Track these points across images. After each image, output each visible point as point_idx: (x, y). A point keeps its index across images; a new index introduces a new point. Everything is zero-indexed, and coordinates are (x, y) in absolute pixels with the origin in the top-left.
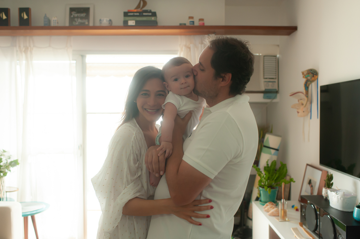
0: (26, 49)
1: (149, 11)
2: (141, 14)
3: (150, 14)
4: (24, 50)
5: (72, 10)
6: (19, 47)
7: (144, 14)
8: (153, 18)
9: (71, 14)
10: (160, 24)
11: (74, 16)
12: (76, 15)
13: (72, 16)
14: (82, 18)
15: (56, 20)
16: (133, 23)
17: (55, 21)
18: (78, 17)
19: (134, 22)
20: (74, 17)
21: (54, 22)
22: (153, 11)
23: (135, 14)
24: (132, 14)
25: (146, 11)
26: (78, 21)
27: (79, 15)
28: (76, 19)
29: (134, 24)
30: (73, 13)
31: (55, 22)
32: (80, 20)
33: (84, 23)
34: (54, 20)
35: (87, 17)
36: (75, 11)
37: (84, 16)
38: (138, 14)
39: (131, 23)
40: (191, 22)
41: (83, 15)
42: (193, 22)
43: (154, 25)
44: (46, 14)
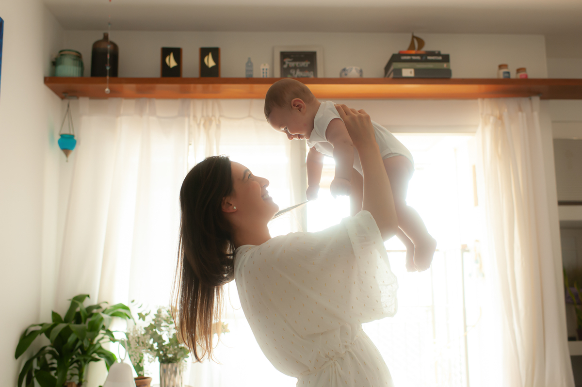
0: (208, 121)
1: (437, 53)
2: (424, 58)
3: (440, 58)
4: (202, 122)
5: (284, 55)
6: (195, 117)
7: (429, 58)
8: (445, 65)
9: (282, 63)
10: (454, 76)
11: (288, 65)
12: (292, 64)
13: (285, 66)
14: (302, 69)
15: (266, 69)
16: (411, 72)
17: (265, 71)
18: (295, 68)
19: (412, 70)
20: (289, 68)
21: (263, 73)
22: (443, 52)
23: (414, 58)
24: (408, 58)
25: (432, 53)
26: (295, 74)
27: (297, 64)
28: (293, 72)
29: (412, 75)
30: (287, 61)
31: (266, 73)
32: (299, 73)
33: (308, 77)
34: (263, 69)
35: (313, 67)
36: (290, 58)
37: (307, 66)
38: (419, 58)
39: (408, 72)
40: (505, 73)
41: (305, 64)
42: (508, 73)
43: (444, 77)
44: (249, 59)
